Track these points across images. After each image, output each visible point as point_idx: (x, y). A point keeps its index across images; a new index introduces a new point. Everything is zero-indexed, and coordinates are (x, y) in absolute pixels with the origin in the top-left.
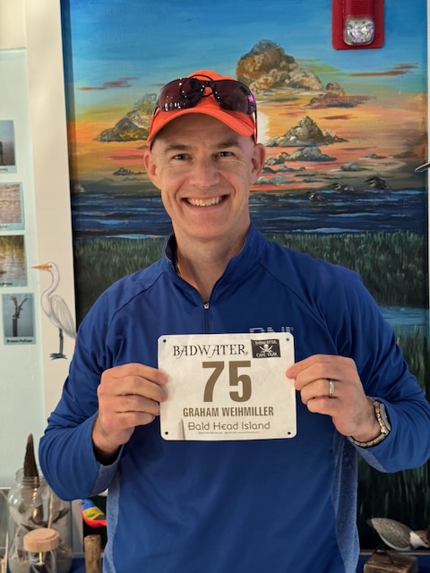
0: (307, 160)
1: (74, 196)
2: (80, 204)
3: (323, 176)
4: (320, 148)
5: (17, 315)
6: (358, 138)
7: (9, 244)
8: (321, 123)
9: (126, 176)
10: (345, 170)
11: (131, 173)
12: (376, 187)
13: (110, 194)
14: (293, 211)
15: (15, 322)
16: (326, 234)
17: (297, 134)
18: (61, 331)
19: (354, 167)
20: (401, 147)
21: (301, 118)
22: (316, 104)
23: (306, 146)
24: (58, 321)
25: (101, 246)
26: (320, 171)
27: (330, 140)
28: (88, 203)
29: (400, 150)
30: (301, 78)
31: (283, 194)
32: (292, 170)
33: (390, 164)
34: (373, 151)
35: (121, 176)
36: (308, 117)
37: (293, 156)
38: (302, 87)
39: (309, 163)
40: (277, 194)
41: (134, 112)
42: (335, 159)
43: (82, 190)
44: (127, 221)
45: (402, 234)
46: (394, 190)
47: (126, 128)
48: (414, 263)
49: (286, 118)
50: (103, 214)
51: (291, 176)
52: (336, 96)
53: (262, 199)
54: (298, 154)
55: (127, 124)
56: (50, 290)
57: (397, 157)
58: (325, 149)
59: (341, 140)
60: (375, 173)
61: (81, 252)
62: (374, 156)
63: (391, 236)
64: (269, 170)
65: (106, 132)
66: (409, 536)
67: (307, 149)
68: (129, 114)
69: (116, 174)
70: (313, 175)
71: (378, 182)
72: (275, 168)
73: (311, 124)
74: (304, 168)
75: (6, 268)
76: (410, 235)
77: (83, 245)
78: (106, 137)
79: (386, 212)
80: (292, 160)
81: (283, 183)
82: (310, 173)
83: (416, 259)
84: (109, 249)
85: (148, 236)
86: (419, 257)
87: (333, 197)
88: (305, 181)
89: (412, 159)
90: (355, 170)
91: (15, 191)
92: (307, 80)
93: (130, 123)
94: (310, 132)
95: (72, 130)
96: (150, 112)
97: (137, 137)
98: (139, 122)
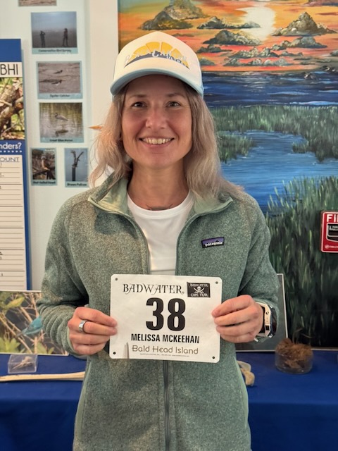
0: (304, 47)
3: (317, 60)
4: (314, 37)
5: (75, 165)
7: (71, 109)
8: (316, 18)
10: (333, 55)
14: (291, 87)
15: (74, 171)
16: (316, 106)
17: (297, 26)
21: (301, 14)
22: (313, 3)
23: (304, 36)
26: (314, 56)
27: (323, 31)
31: (284, 74)
32: (292, 55)
36: (306, 13)
37: (293, 44)
39: (306, 49)
40: (280, 74)
41: (170, 6)
42: (326, 47)
47: (163, 20)
49: (289, 13)
51: (291, 60)
53: (268, 77)
54: (298, 42)
55: (164, 16)
58: (319, 39)
59: (332, 32)
64: (274, 55)
65: (148, 22)
67: (304, 38)
68: (166, 8)
70: (308, 59)
72: (278, 53)
73: (308, 18)
74: (301, 54)
75: (68, 128)
78: (147, 27)
80: (292, 47)
81: (285, 65)
82: (306, 58)
87: (323, 77)
88: (302, 64)
91: (76, 68)
93: (167, 15)
94: (307, 24)
95: (121, 21)
96: (182, 7)
97: (171, 26)
98: (174, 15)
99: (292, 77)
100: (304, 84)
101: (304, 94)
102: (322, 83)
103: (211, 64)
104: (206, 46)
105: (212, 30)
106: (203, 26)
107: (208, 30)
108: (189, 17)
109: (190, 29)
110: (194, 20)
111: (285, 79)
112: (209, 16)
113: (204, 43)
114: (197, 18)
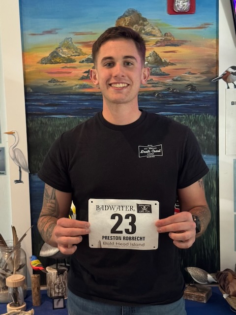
0: (154, 75)
1: (27, 94)
2: (30, 98)
3: (163, 84)
4: (161, 68)
6: (181, 63)
8: (161, 55)
9: (55, 83)
10: (174, 80)
11: (58, 81)
12: (191, 90)
13: (47, 93)
17: (148, 60)
18: (20, 168)
19: (179, 79)
20: (204, 68)
21: (150, 52)
22: (159, 44)
23: (153, 67)
24: (19, 163)
25: (42, 122)
26: (161, 81)
27: (166, 64)
28: (34, 98)
29: (204, 70)
30: (151, 30)
33: (198, 77)
34: (189, 70)
35: (52, 83)
36: (154, 51)
38: (151, 35)
39: (157, 76)
41: (59, 47)
42: (169, 74)
43: (31, 91)
44: (56, 108)
45: (205, 115)
46: (201, 92)
47: (55, 57)
48: (211, 131)
50: (43, 104)
52: (170, 40)
55: (55, 54)
56: (14, 145)
57: (202, 73)
58: (164, 69)
59: (172, 64)
60: (191, 82)
61: (31, 125)
62: (190, 73)
63: (199, 117)
65: (44, 59)
66: (207, 276)
67: (154, 69)
68: (57, 49)
69: (49, 82)
70: (157, 83)
71: (192, 87)
73: (156, 55)
74: (152, 79)
76: (209, 116)
77: (32, 121)
78: (44, 61)
79: (196, 103)
83: (212, 129)
84: (46, 123)
85: (67, 116)
86: (213, 128)
87: (168, 95)
88: (153, 86)
89: (210, 75)
90: (180, 81)
92: (154, 31)
93: (57, 54)
94: (155, 59)
95: (25, 58)
96: (68, 48)
97: (61, 61)
98: (62, 53)
99: (147, 95)
100: (155, 101)
101: (155, 107)
102: (168, 100)
103: (90, 87)
104: (86, 75)
105: (90, 64)
106: (83, 61)
107: (87, 64)
108: (73, 55)
109: (74, 63)
110: (77, 57)
111: (142, 97)
112: (87, 54)
113: (84, 73)
114: (78, 55)
